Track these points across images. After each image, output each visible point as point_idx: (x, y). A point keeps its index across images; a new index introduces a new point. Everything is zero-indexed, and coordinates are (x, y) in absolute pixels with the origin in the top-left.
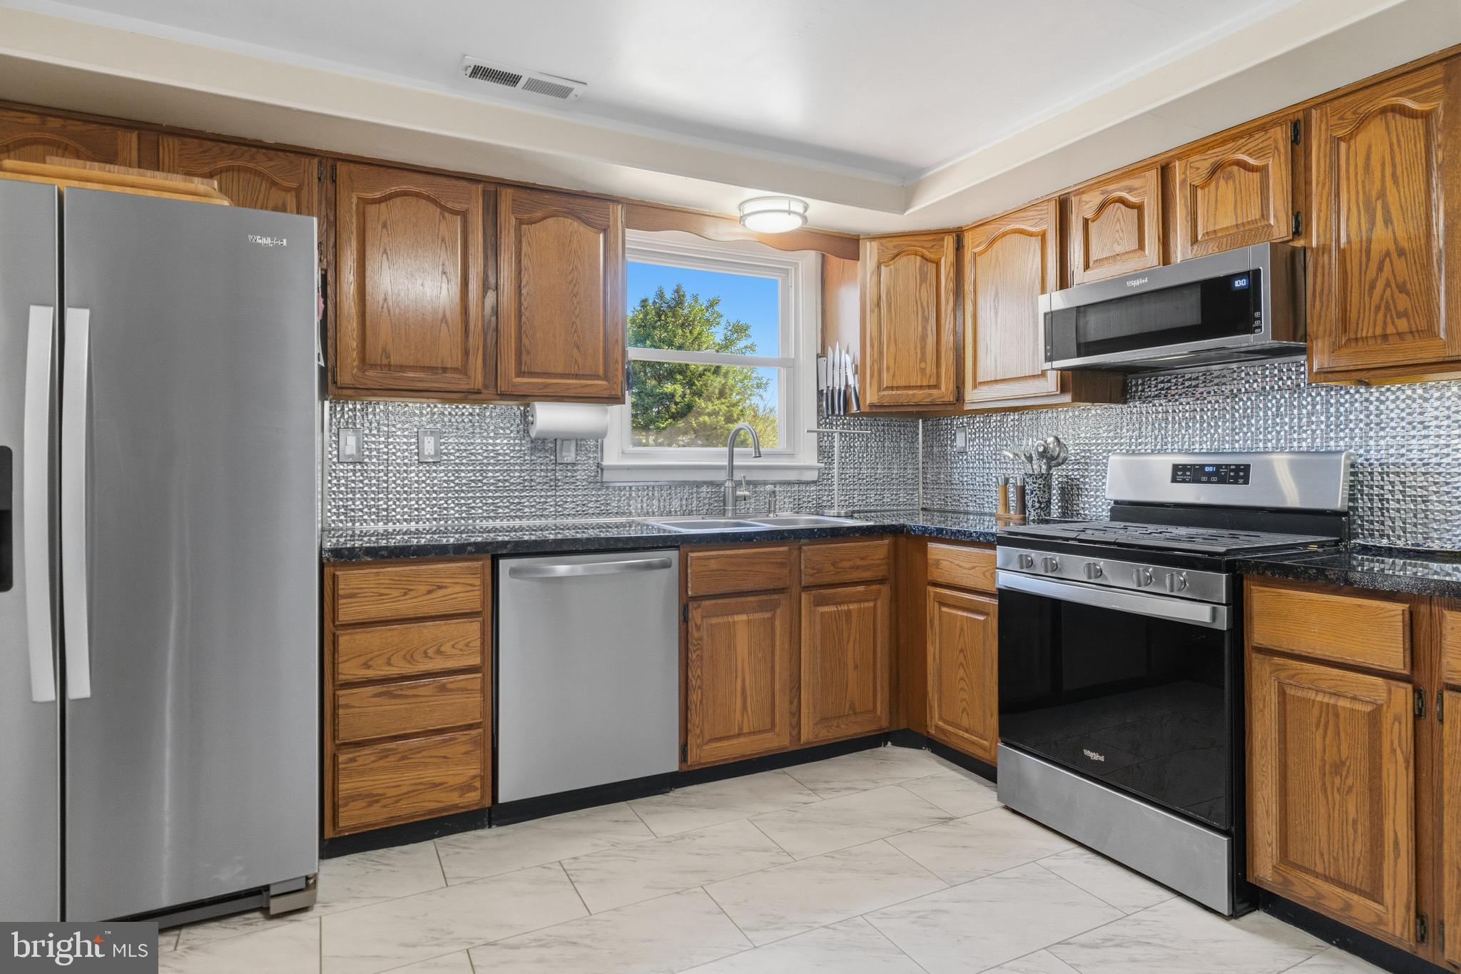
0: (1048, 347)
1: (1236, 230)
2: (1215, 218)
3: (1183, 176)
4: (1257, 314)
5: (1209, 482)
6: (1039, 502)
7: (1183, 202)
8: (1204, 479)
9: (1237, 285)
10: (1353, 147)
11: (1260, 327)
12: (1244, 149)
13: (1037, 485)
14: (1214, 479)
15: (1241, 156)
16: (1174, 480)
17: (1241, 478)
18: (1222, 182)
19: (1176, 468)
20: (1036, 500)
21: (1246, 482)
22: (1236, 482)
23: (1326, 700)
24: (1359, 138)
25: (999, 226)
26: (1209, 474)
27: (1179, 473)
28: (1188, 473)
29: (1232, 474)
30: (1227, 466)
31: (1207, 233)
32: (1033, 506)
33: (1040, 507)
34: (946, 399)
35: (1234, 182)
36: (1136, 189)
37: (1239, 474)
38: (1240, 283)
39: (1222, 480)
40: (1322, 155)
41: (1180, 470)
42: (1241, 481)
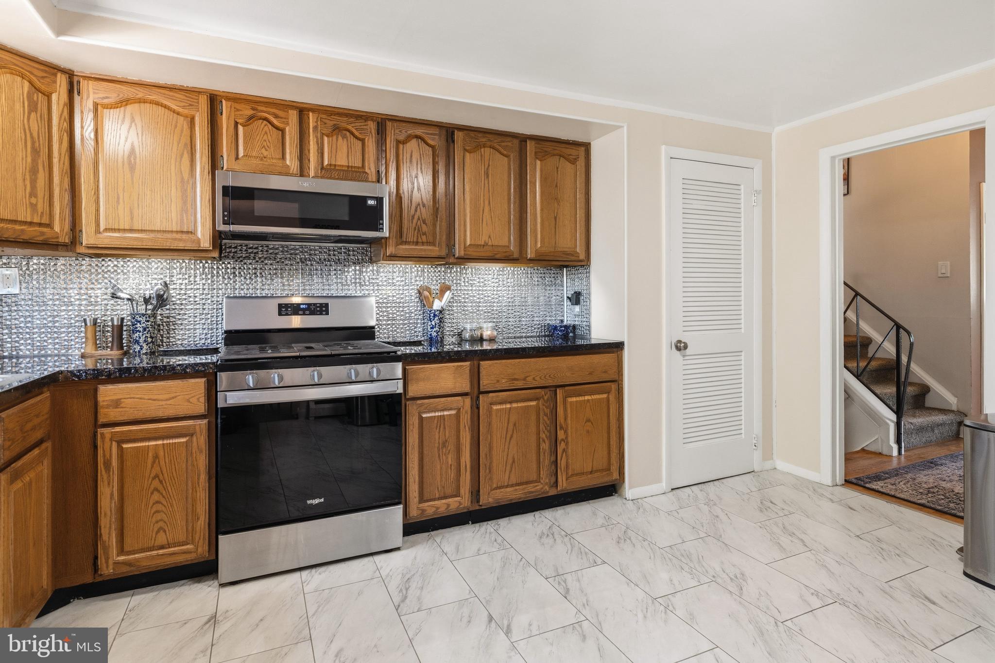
0: (226, 213)
1: (346, 169)
2: (336, 157)
3: (315, 124)
4: (381, 222)
5: (304, 314)
6: (151, 337)
7: (315, 140)
8: (301, 312)
9: (369, 203)
10: (405, 148)
11: (383, 229)
12: (353, 125)
13: (149, 323)
14: (307, 312)
15: (350, 127)
16: (280, 314)
17: (324, 311)
18: (340, 138)
19: (280, 306)
20: (148, 335)
21: (327, 314)
22: (321, 314)
23: (440, 414)
24: (408, 144)
25: (137, 92)
26: (304, 310)
27: (283, 310)
28: (289, 309)
29: (318, 309)
30: (315, 304)
31: (330, 164)
32: (145, 341)
33: (152, 342)
34: (61, 240)
35: (347, 140)
36: (282, 118)
37: (322, 309)
38: (371, 202)
39: (313, 313)
40: (392, 145)
41: (283, 307)
42: (324, 313)
